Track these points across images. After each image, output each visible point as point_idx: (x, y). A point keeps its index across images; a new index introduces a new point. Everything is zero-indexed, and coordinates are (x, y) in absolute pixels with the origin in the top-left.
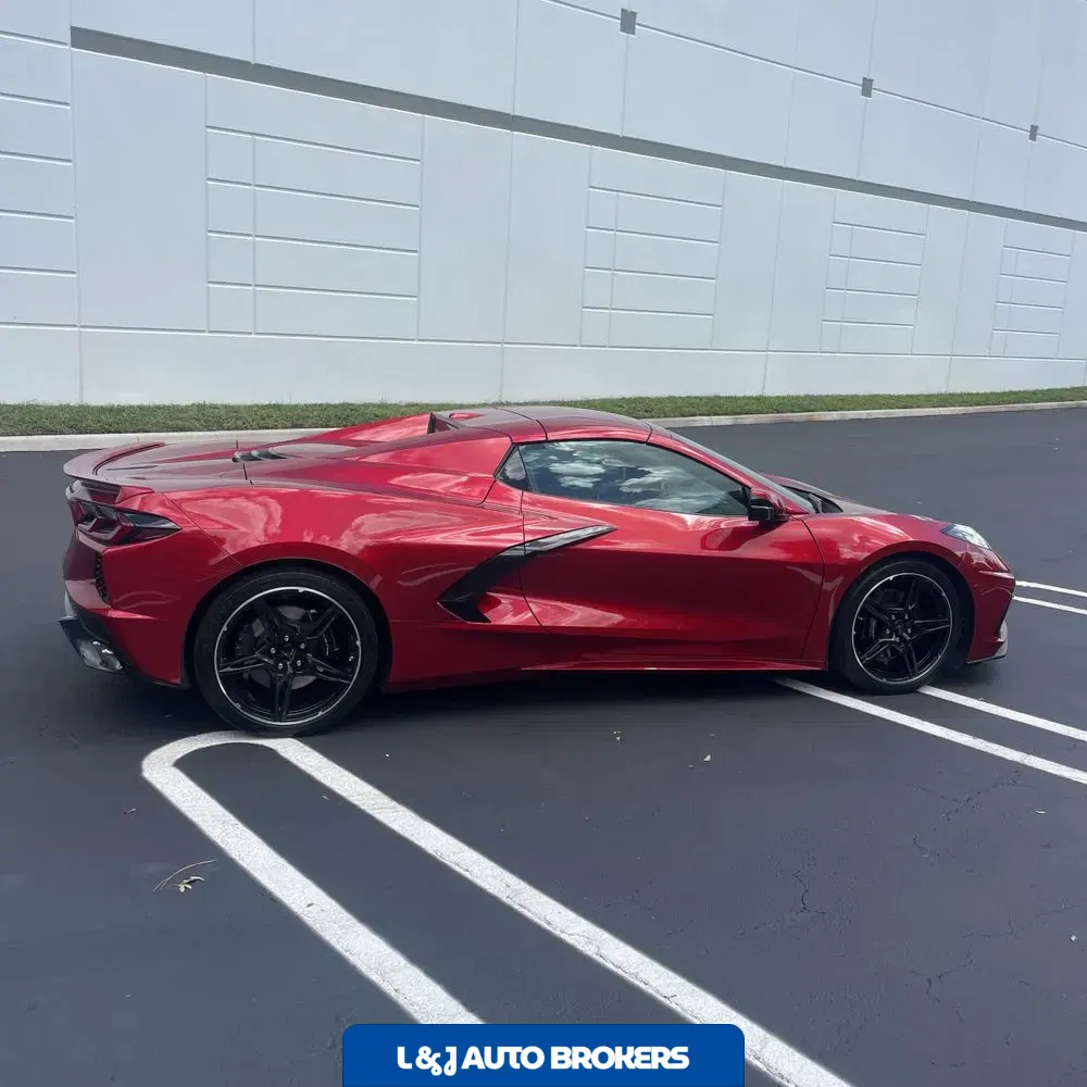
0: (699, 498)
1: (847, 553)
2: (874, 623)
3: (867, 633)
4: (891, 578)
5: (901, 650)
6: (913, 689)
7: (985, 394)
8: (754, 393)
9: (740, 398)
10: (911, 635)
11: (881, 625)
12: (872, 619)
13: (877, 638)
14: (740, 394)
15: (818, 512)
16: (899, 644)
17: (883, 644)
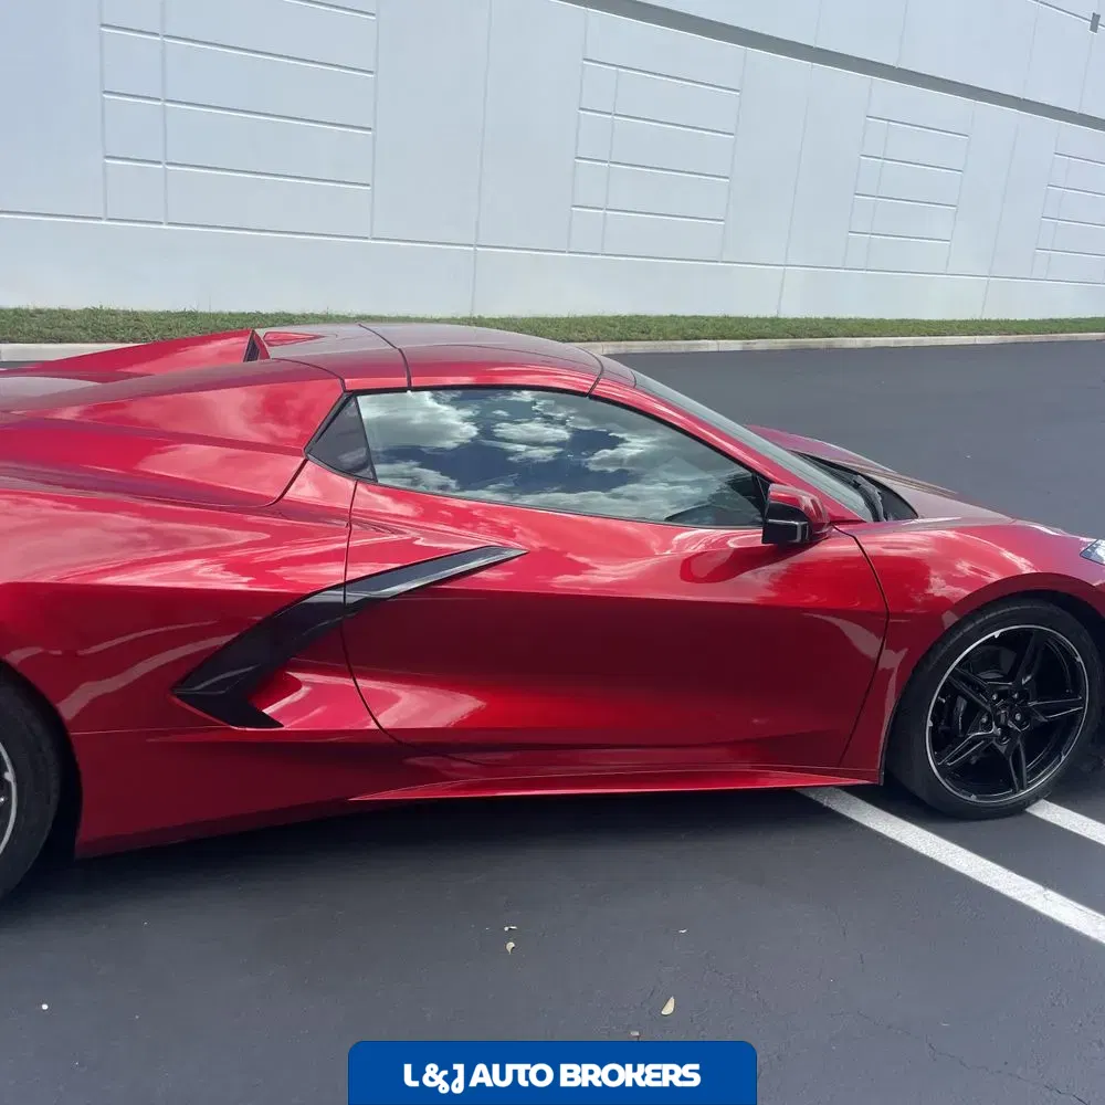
0: (692, 484)
1: (939, 587)
2: (962, 705)
3: (950, 722)
4: (996, 634)
5: (1002, 749)
6: (1019, 809)
7: (1023, 322)
8: (770, 313)
9: (751, 319)
10: (1020, 725)
11: (973, 710)
12: (960, 699)
13: (965, 730)
14: (752, 314)
15: (876, 518)
16: (1000, 740)
17: (975, 741)
